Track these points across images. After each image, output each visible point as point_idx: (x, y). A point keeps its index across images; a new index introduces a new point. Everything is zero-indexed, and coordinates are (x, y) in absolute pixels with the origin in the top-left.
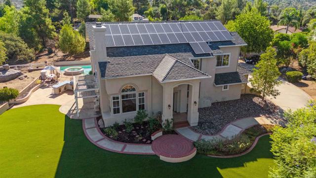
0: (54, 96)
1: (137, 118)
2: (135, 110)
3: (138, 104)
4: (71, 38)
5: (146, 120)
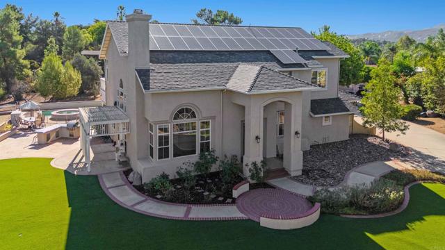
0: (37, 146)
2: (193, 152)
3: (198, 142)
4: (58, 74)
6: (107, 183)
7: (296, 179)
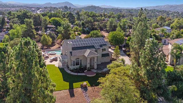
1: (80, 67)
2: (79, 65)
3: (80, 63)
4: (46, 39)
5: (82, 67)
6: (65, 69)
7: (96, 70)
